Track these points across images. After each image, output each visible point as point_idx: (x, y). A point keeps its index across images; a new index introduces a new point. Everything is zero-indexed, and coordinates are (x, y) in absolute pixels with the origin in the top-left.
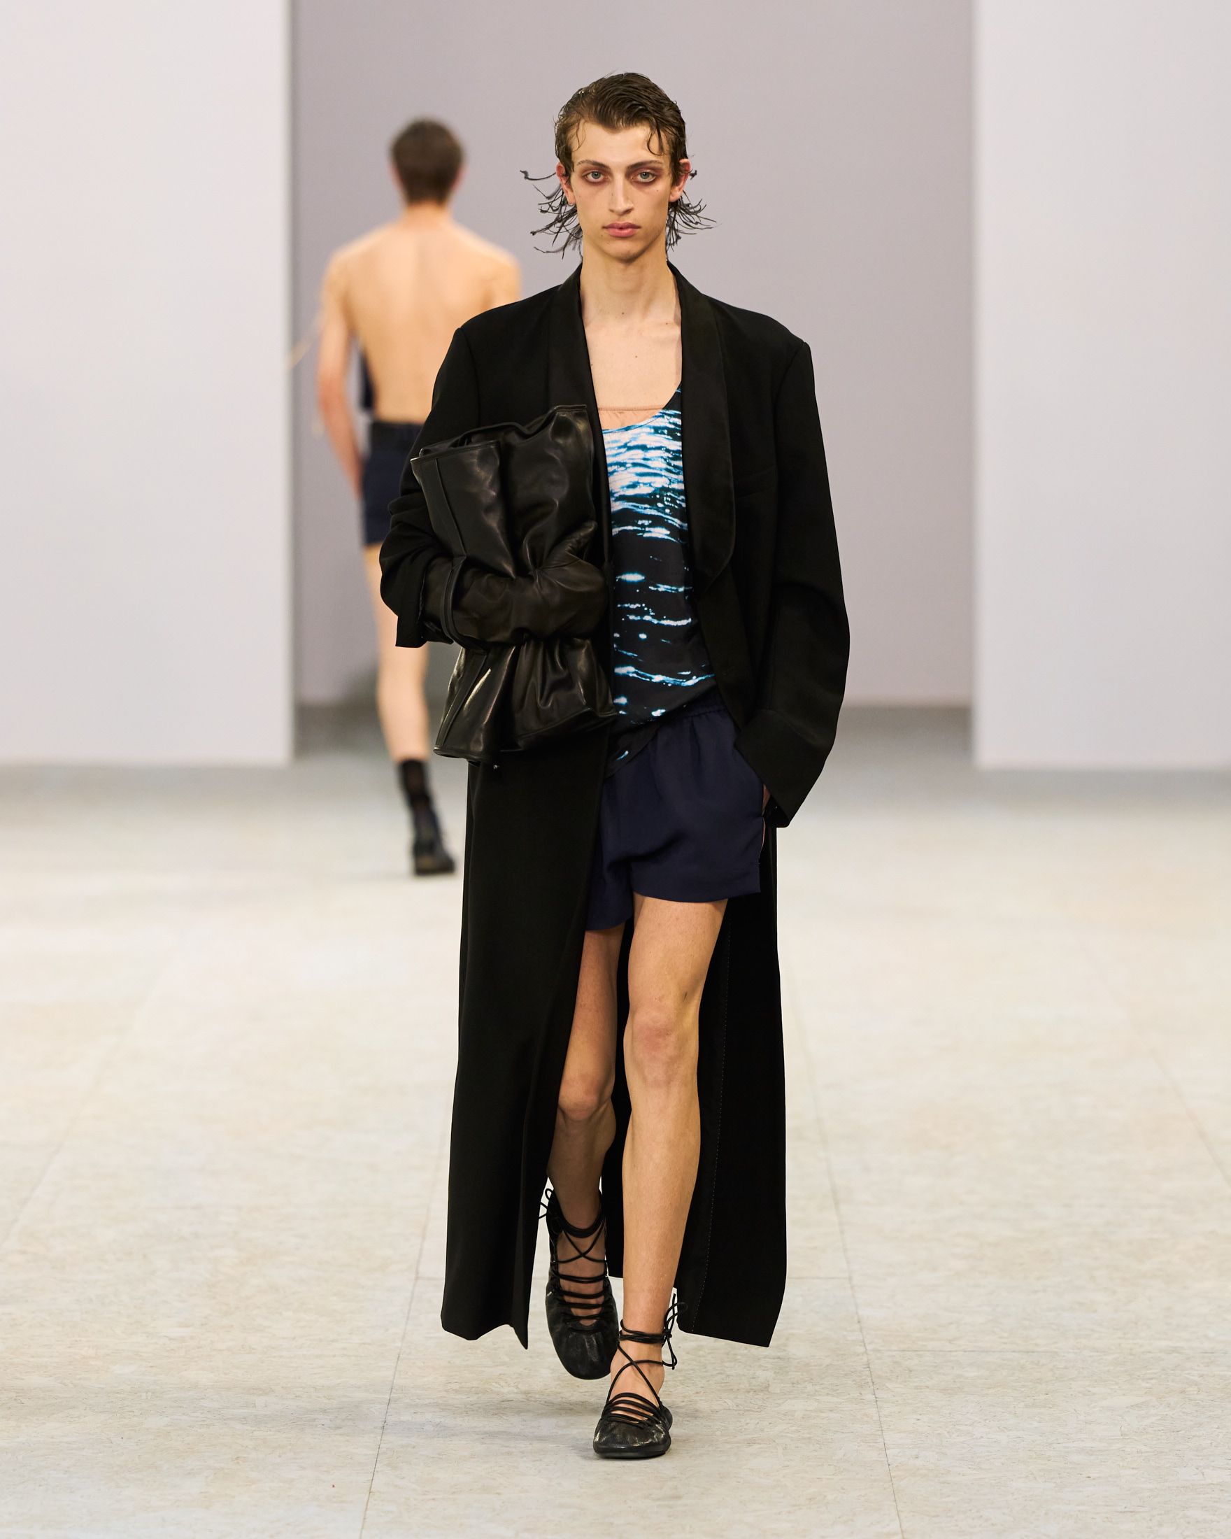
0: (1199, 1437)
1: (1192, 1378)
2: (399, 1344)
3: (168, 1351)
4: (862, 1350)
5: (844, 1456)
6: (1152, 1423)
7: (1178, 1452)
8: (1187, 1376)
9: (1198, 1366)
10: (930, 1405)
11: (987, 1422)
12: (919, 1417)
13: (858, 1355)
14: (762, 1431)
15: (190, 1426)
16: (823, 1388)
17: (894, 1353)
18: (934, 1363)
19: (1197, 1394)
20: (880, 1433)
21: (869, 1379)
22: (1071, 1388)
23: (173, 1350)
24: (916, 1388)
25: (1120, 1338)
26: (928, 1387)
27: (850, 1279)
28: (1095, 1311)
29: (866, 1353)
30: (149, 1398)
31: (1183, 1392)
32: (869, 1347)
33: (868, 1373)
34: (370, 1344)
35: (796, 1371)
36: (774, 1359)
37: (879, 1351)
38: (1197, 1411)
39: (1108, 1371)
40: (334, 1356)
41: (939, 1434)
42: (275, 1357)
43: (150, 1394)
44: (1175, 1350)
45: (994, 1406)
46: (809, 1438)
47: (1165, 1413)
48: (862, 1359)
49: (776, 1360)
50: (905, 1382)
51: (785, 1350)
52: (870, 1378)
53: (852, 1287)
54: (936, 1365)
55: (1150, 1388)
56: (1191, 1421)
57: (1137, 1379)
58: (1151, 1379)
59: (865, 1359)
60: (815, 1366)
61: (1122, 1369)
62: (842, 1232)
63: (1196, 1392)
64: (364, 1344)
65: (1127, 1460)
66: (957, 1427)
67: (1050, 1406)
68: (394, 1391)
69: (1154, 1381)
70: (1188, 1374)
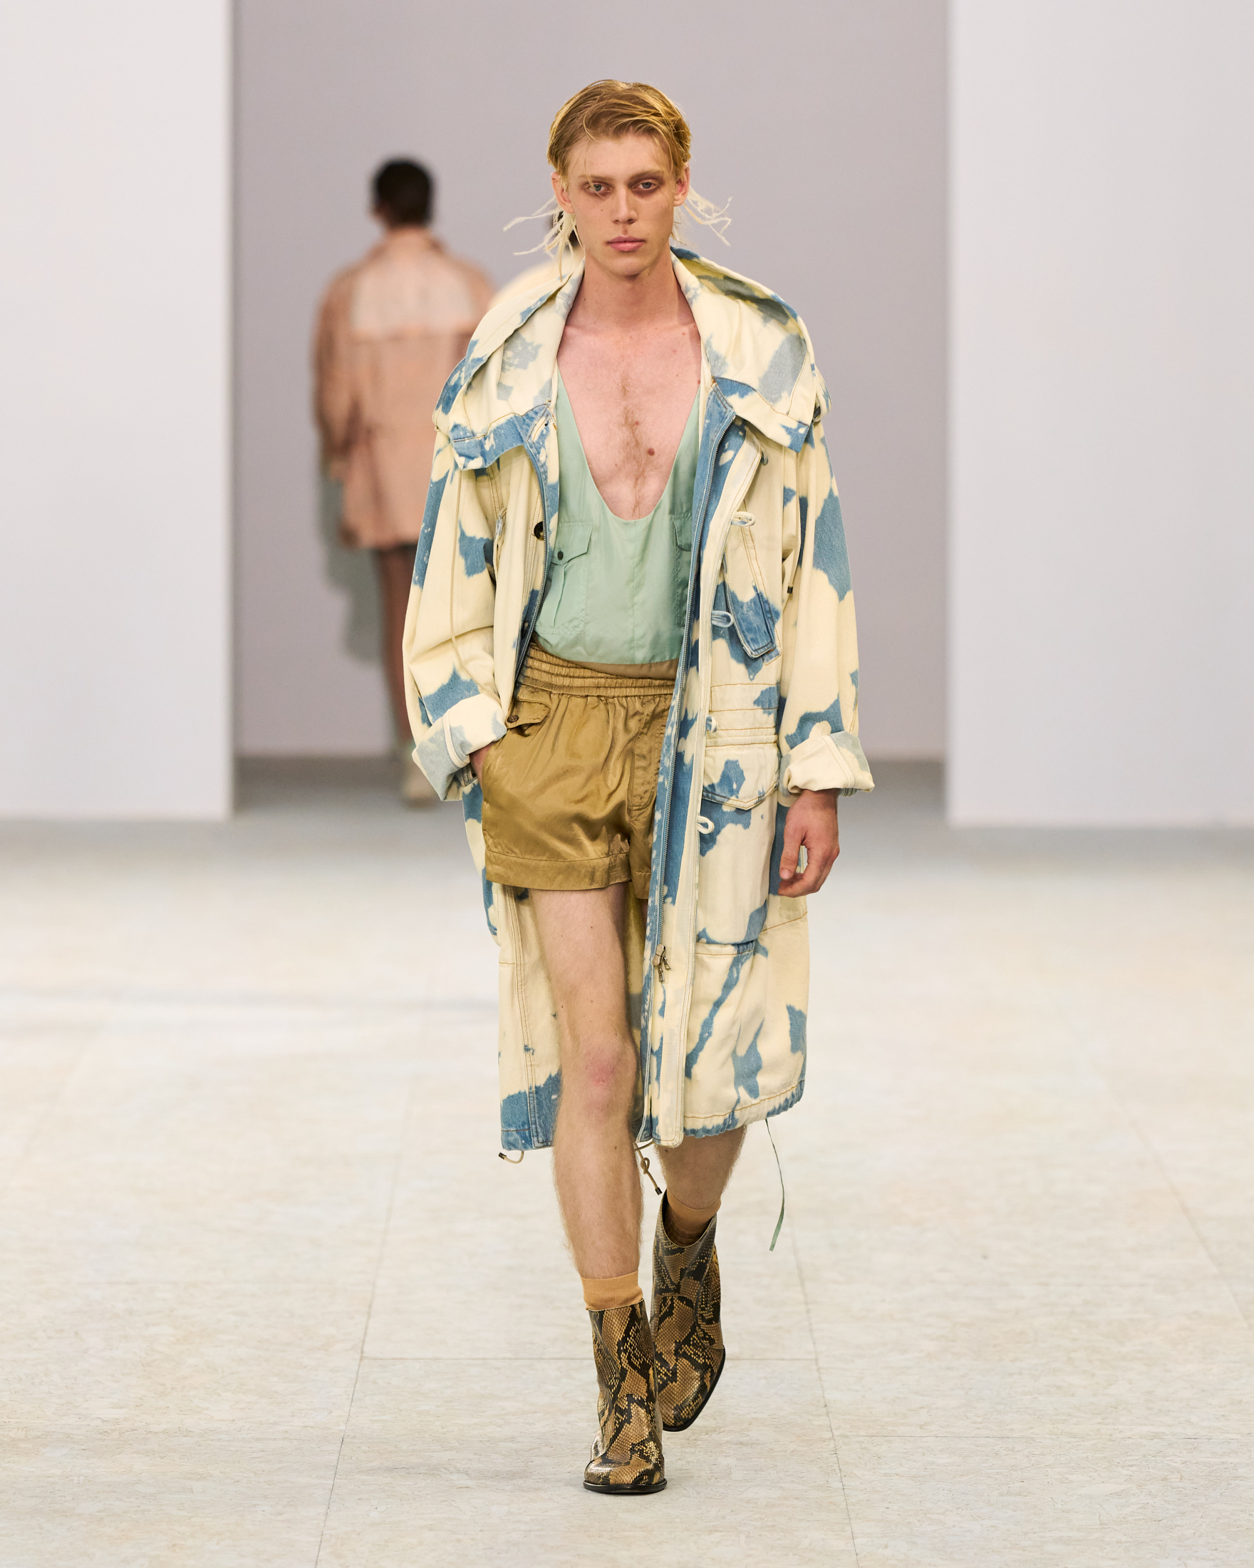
0: (1181, 1526)
1: (1174, 1464)
2: (343, 1428)
3: (100, 1433)
4: (829, 1435)
5: (810, 1544)
6: (1132, 1512)
7: (1160, 1543)
8: (1171, 1463)
9: (1180, 1452)
10: (900, 1493)
11: (960, 1510)
12: (888, 1505)
13: (824, 1441)
14: (724, 1518)
15: (124, 1512)
16: (787, 1476)
17: (862, 1439)
18: (905, 1449)
19: (1180, 1481)
20: (847, 1521)
21: (836, 1467)
22: (1047, 1475)
23: (106, 1432)
24: (885, 1475)
25: (1099, 1423)
26: (897, 1475)
27: (816, 1360)
28: (1073, 1395)
29: (833, 1438)
30: (81, 1482)
31: (1165, 1479)
32: (836, 1433)
33: (835, 1460)
34: (311, 1427)
35: (760, 1458)
36: (736, 1444)
37: (847, 1437)
38: (1179, 1500)
39: (1087, 1457)
40: (275, 1439)
41: (909, 1523)
42: (212, 1440)
43: (82, 1478)
44: (1156, 1436)
45: (967, 1494)
46: (774, 1526)
47: (1145, 1502)
48: (828, 1445)
49: (738, 1446)
50: (874, 1469)
51: (748, 1435)
52: (837, 1465)
53: (818, 1369)
54: (906, 1451)
55: (1131, 1476)
56: (1173, 1510)
57: (1117, 1466)
58: (1132, 1466)
59: (832, 1445)
60: (780, 1452)
61: (1101, 1455)
62: (808, 1311)
63: (1178, 1480)
64: (306, 1427)
65: (1105, 1551)
66: (929, 1516)
67: (1026, 1494)
68: (337, 1476)
69: (1134, 1468)
70: (1171, 1460)
